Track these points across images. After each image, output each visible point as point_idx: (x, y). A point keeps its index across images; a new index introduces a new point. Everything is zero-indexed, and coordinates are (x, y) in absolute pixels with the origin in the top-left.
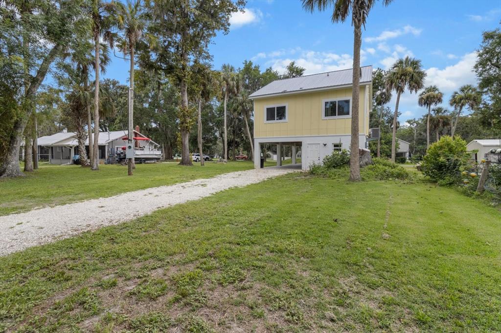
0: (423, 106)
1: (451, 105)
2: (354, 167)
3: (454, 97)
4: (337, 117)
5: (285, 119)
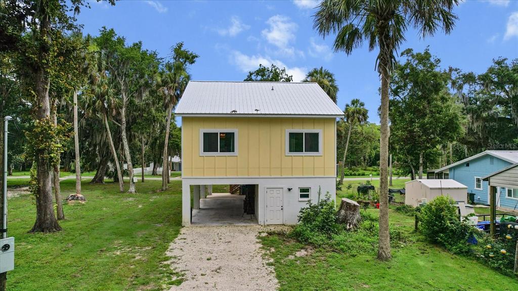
3: (347, 109)
4: (304, 153)
5: (233, 151)
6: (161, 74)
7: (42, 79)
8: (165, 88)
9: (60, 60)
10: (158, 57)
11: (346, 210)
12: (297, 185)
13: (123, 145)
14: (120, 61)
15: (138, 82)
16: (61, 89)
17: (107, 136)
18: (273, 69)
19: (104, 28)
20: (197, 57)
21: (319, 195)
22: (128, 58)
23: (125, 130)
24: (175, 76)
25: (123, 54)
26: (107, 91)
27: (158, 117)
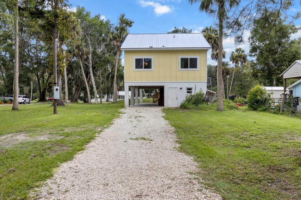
0: (214, 59)
1: (231, 60)
2: (220, 103)
3: (232, 55)
4: (189, 69)
5: (151, 68)
6: (112, 33)
7: (56, 31)
8: (115, 41)
9: (64, 22)
10: (111, 23)
11: (208, 95)
12: (185, 86)
13: (90, 76)
14: (88, 26)
15: (99, 39)
16: (64, 37)
17: (81, 71)
18: (184, 30)
19: (79, 6)
20: (133, 23)
21: (195, 89)
22: (92, 25)
23: (91, 67)
24: (121, 34)
25: (89, 22)
26: (81, 44)
27: (111, 60)
